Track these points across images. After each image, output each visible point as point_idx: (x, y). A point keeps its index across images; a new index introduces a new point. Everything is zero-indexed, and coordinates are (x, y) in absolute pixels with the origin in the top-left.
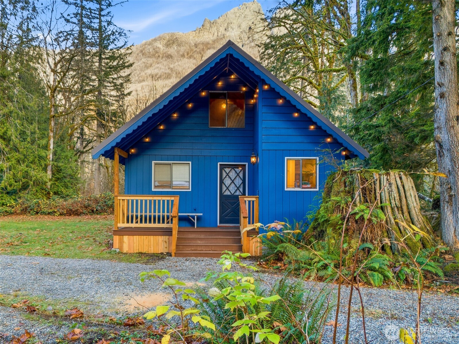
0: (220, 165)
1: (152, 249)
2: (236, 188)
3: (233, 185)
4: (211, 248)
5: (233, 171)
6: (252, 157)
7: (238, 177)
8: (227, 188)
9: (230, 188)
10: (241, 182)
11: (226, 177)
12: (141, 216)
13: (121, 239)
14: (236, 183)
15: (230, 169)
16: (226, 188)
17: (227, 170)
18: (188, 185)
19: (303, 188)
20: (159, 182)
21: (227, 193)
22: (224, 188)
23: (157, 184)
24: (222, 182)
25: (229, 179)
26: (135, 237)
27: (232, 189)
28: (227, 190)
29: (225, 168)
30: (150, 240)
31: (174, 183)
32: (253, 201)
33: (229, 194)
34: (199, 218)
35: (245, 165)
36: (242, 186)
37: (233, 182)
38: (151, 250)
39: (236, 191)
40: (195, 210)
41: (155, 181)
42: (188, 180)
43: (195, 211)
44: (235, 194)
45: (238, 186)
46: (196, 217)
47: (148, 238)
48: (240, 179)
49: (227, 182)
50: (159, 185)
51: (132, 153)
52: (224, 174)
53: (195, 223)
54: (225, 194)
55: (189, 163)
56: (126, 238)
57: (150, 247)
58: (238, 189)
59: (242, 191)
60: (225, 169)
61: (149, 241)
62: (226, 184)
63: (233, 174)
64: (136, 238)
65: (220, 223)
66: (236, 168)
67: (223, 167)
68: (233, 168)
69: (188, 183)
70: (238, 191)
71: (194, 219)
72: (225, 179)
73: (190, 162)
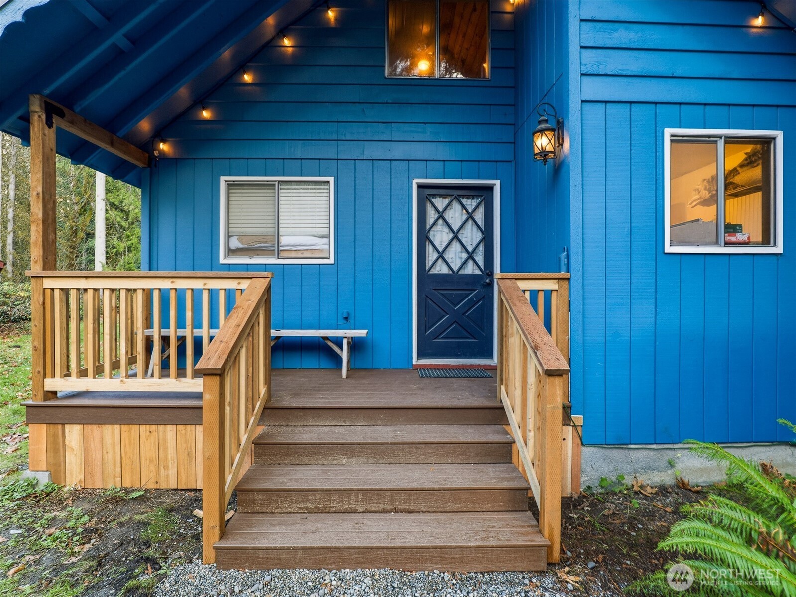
0: (420, 186)
1: (172, 472)
2: (465, 256)
3: (455, 246)
4: (392, 501)
5: (456, 206)
6: (542, 131)
7: (470, 222)
8: (441, 256)
9: (448, 256)
10: (479, 236)
11: (434, 224)
12: (182, 340)
13: (55, 436)
14: (464, 241)
15: (446, 201)
16: (435, 255)
17: (440, 203)
18: (327, 247)
19: (727, 244)
20: (241, 236)
21: (441, 269)
22: (431, 255)
23: (235, 243)
24: (424, 237)
25: (446, 230)
26: (107, 429)
27: (456, 257)
28: (440, 261)
29: (434, 196)
30: (165, 441)
31: (284, 240)
32: (548, 293)
33: (444, 270)
34: (356, 345)
35: (490, 188)
36: (482, 248)
37: (456, 237)
38: (167, 477)
39: (465, 263)
40: (346, 319)
41: (228, 236)
42: (324, 232)
43: (347, 321)
44: (460, 273)
45: (470, 249)
46: (345, 342)
47: (155, 434)
48: (475, 228)
49: (440, 236)
50: (241, 246)
51: (162, 153)
52: (431, 216)
53: (341, 359)
54: (433, 271)
55: (328, 182)
56: (73, 434)
57: (166, 468)
58: (471, 256)
59: (481, 263)
60: (433, 200)
61: (160, 445)
62: (436, 243)
63: (455, 216)
64: (111, 433)
65: (420, 355)
66: (464, 196)
67: (427, 192)
68: (457, 198)
69: (325, 240)
70: (471, 263)
71: (341, 347)
72: (434, 229)
73: (331, 179)
